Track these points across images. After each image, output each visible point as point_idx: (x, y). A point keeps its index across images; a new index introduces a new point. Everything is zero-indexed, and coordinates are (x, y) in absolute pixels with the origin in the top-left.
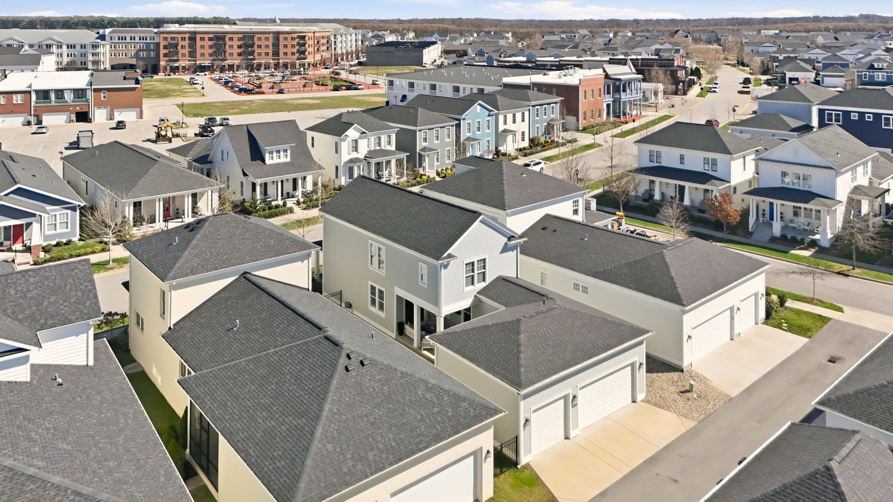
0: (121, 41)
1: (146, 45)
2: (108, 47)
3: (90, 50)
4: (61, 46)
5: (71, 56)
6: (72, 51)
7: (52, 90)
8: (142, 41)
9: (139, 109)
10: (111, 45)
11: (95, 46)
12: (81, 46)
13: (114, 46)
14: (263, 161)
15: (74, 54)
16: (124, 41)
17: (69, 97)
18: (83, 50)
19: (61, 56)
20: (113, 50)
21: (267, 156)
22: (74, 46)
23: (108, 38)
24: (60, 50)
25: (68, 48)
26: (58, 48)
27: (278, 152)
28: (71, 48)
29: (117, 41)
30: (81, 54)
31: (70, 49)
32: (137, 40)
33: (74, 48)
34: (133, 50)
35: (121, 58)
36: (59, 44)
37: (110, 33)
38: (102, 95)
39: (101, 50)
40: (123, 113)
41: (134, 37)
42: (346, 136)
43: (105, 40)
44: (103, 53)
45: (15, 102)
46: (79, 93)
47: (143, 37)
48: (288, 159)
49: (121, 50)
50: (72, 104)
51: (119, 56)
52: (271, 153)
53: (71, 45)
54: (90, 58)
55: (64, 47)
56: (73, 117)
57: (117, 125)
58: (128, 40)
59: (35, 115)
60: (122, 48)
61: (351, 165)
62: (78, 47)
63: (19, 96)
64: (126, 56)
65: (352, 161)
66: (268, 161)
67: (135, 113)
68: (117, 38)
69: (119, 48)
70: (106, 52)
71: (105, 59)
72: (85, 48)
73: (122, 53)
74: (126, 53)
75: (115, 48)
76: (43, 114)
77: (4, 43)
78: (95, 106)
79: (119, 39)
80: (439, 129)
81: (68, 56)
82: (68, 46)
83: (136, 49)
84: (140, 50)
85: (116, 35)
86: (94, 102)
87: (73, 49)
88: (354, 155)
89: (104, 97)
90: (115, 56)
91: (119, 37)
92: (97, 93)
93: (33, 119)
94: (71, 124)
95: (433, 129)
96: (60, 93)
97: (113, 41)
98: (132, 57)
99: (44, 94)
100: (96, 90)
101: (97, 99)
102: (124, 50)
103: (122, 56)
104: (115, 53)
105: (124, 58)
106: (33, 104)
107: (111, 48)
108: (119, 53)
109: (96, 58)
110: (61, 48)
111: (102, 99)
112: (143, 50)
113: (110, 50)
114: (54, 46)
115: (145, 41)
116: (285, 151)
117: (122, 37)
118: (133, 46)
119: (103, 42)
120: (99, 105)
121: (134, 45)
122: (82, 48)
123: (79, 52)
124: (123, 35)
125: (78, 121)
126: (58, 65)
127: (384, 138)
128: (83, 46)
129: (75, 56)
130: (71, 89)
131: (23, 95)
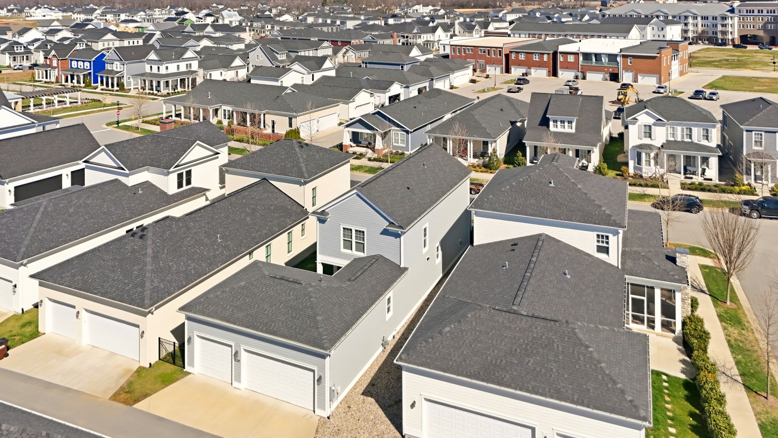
0: (749, 14)
1: (774, 19)
2: (736, 19)
3: (719, 22)
4: (696, 17)
5: (705, 26)
6: (705, 22)
7: (593, 53)
8: (769, 14)
9: (658, 75)
10: (740, 18)
11: (724, 18)
12: (713, 17)
13: (742, 18)
14: (548, 126)
15: (707, 24)
16: (752, 14)
17: (605, 60)
18: (715, 21)
19: (696, 26)
20: (741, 22)
21: (551, 123)
22: (707, 17)
23: (737, 11)
24: (696, 21)
25: (702, 19)
26: (694, 19)
27: (563, 122)
28: (705, 19)
29: (745, 13)
30: (713, 25)
31: (704, 21)
32: (765, 13)
33: (707, 19)
34: (760, 23)
35: (749, 30)
36: (695, 16)
37: (738, 6)
38: (629, 61)
39: (729, 21)
40: (645, 77)
41: (762, 11)
42: (635, 119)
43: (734, 13)
44: (731, 25)
45: (569, 61)
46: (612, 57)
47: (771, 11)
48: (573, 131)
49: (749, 22)
50: (606, 65)
51: (747, 27)
52: (555, 121)
53: (705, 17)
54: (720, 28)
55: (699, 18)
56: (608, 76)
57: (621, 87)
58: (756, 13)
59: (582, 72)
60: (750, 20)
61: (639, 150)
62: (710, 19)
63: (571, 56)
64: (753, 27)
65: (641, 146)
66: (552, 127)
67: (655, 78)
68: (745, 11)
69: (747, 20)
70: (734, 24)
71: (733, 30)
72: (716, 19)
73: (750, 25)
74: (753, 25)
75: (743, 20)
76: (587, 72)
77: (654, 14)
78: (623, 69)
79: (747, 12)
80: (763, 133)
81: (702, 26)
82: (702, 17)
83: (764, 22)
84: (768, 22)
85: (744, 9)
86: (623, 66)
87: (706, 21)
88: (647, 141)
89: (631, 63)
90: (743, 27)
91: (747, 10)
92: (625, 59)
93: (580, 75)
94: (606, 82)
95: (751, 131)
96: (598, 56)
97: (741, 14)
98: (759, 29)
99: (587, 56)
100: (624, 56)
101: (625, 63)
102: (752, 23)
103: (750, 27)
104: (743, 25)
105: (752, 30)
106: (580, 63)
107: (740, 20)
108: (747, 25)
109: (724, 29)
110: (696, 19)
111: (629, 64)
112: (771, 23)
113: (739, 22)
114: (690, 17)
115: (773, 14)
116: (570, 122)
117: (750, 10)
118: (760, 19)
119: (731, 15)
120: (627, 69)
121: (762, 18)
122: (713, 19)
123: (711, 23)
124: (751, 8)
125: (611, 80)
126: (694, 33)
127: (695, 130)
128: (715, 18)
129: (708, 26)
130: (606, 54)
131: (574, 56)
